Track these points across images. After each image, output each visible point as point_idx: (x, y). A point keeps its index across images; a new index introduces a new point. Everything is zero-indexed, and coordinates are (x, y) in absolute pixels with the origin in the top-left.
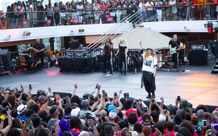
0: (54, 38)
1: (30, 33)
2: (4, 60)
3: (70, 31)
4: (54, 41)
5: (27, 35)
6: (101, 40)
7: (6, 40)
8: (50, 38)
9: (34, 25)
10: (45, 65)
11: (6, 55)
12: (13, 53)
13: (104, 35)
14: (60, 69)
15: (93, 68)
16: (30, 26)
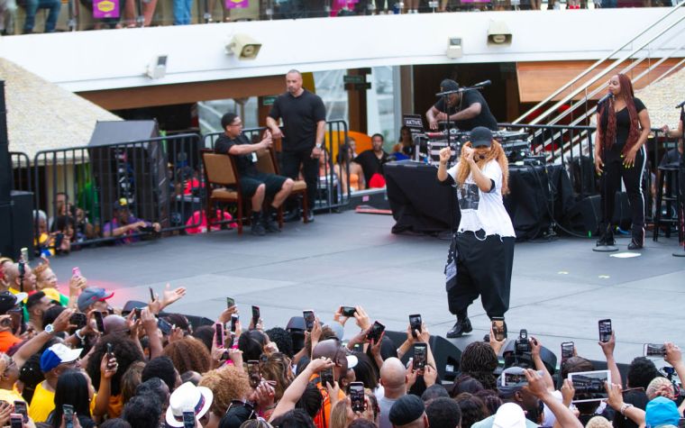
0: (368, 71)
1: (257, 47)
2: (135, 174)
3: (446, 42)
4: (369, 86)
5: (243, 55)
6: (591, 88)
7: (146, 76)
8: (351, 71)
9: (276, 9)
10: (325, 197)
11: (146, 145)
12: (179, 140)
13: (609, 62)
14: (396, 219)
15: (550, 221)
16: (258, 14)
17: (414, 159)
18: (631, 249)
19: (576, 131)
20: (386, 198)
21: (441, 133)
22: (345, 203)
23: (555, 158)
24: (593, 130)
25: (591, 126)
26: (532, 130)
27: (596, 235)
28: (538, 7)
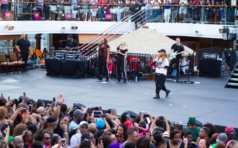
0: (41, 34)
1: (13, 27)
3: (61, 28)
4: (41, 38)
5: (9, 29)
6: (97, 41)
8: (37, 34)
9: (18, 18)
10: (29, 66)
13: (101, 34)
14: (47, 71)
15: (86, 73)
16: (13, 19)
17: (52, 57)
18: (106, 81)
19: (93, 51)
20: (45, 66)
21: (59, 51)
22: (34, 67)
23: (87, 58)
24: (97, 51)
25: (96, 50)
26: (82, 51)
27: (97, 77)
28: (84, 21)
